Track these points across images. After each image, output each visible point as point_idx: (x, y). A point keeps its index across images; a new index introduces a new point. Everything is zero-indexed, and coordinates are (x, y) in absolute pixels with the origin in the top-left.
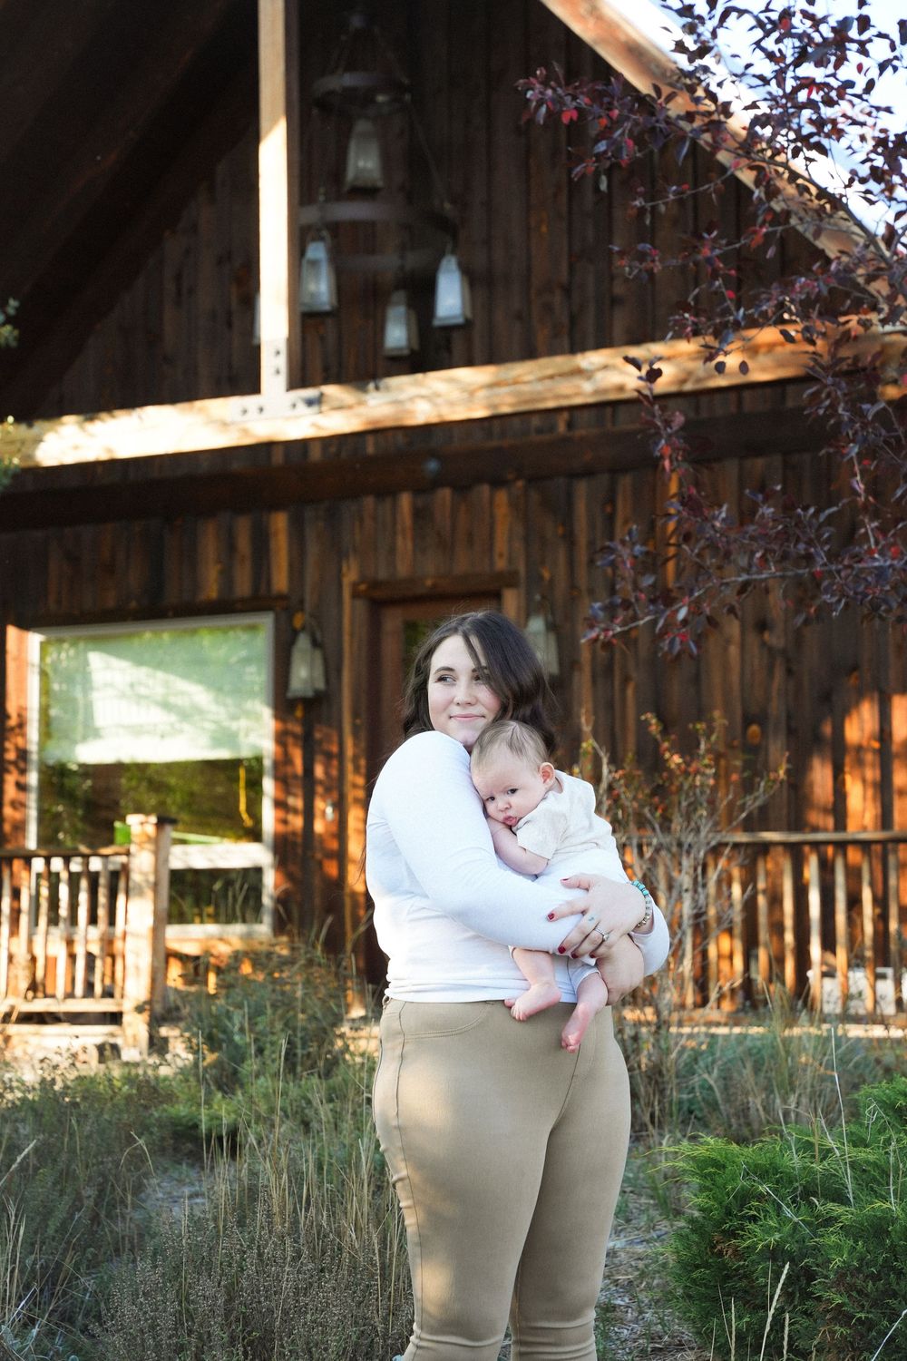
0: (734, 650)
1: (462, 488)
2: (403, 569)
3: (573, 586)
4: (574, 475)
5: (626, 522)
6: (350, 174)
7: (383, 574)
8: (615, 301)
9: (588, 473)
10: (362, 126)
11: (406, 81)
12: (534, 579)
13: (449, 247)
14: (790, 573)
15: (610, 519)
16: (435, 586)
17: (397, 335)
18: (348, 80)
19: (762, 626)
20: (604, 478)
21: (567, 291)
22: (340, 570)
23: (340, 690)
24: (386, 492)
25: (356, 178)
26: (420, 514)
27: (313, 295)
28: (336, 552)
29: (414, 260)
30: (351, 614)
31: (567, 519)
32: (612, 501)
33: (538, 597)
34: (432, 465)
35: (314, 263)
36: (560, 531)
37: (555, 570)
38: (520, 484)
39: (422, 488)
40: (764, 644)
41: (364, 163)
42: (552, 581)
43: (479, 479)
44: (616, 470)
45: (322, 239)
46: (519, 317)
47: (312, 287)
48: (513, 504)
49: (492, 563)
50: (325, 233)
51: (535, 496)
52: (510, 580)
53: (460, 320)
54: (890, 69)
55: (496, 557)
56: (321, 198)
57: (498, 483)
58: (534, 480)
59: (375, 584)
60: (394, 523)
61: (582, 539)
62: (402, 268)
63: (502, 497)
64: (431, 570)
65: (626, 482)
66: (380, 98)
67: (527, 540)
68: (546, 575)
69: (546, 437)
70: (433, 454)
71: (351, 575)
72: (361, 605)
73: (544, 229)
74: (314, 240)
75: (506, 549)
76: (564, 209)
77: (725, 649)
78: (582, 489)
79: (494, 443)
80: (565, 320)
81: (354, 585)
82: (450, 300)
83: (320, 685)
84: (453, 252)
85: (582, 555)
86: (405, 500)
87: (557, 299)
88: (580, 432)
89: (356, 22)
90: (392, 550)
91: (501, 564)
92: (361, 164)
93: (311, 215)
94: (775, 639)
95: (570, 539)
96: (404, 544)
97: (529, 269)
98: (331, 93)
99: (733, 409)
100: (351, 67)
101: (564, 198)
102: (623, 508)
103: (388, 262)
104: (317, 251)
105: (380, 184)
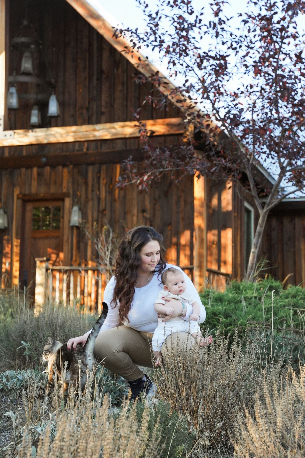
0: (135, 218)
1: (53, 166)
2: (34, 191)
3: (87, 197)
4: (88, 164)
5: (104, 179)
6: (22, 68)
7: (27, 192)
8: (102, 113)
9: (93, 164)
10: (27, 54)
11: (41, 42)
12: (75, 195)
13: (53, 92)
14: (174, 169)
15: (99, 178)
16: (43, 196)
17: (35, 119)
18: (23, 39)
19: (144, 211)
20: (97, 166)
21: (88, 109)
22: (13, 191)
23: (12, 227)
24: (29, 167)
25: (24, 70)
26: (40, 174)
27: (11, 103)
28: (12, 185)
29: (40, 97)
30: (16, 204)
31: (85, 177)
32: (99, 172)
33: (76, 200)
34: (44, 160)
35: (12, 94)
36: (83, 181)
37: (81, 192)
38: (71, 166)
39: (41, 166)
40: (144, 217)
41: (27, 65)
42: (80, 196)
43: (58, 164)
44: (101, 163)
45: (14, 86)
46: (73, 116)
47: (11, 101)
48: (69, 172)
49: (62, 190)
50: (15, 85)
51: (76, 170)
52: (67, 195)
53: (56, 115)
54: (207, 34)
55: (63, 187)
56: (15, 74)
57: (64, 166)
58: (76, 165)
59: (25, 195)
60: (31, 177)
61: (90, 183)
62: (37, 99)
63: (66, 170)
64: (42, 191)
65: (104, 167)
66: (32, 46)
67: (73, 183)
68: (79, 194)
69: (80, 152)
70: (44, 156)
71: (17, 192)
72: (20, 202)
73: (81, 90)
74: (12, 86)
75: (66, 185)
76: (87, 85)
77: (132, 218)
78: (90, 168)
79: (64, 154)
80: (87, 118)
81: (18, 195)
82: (53, 108)
83: (6, 225)
84: (54, 94)
85: (90, 188)
86: (35, 170)
87: (85, 111)
88: (90, 152)
89: (25, 22)
90: (30, 185)
91: (65, 190)
92: (26, 65)
93: (11, 79)
94: (147, 215)
95: (86, 183)
96: (34, 183)
97: (76, 102)
98: (18, 43)
99: (137, 147)
100: (24, 36)
101: (87, 81)
102: (103, 175)
103: (32, 97)
104: (13, 90)
105: (32, 72)
